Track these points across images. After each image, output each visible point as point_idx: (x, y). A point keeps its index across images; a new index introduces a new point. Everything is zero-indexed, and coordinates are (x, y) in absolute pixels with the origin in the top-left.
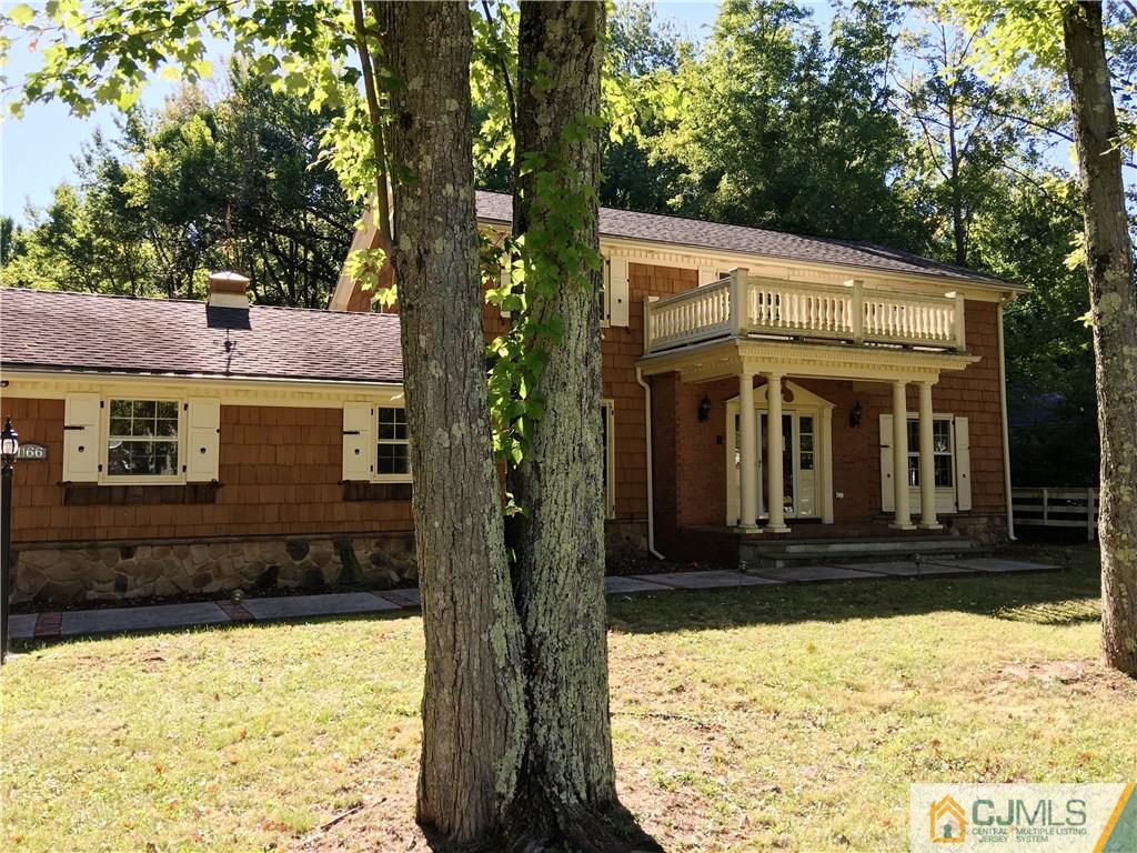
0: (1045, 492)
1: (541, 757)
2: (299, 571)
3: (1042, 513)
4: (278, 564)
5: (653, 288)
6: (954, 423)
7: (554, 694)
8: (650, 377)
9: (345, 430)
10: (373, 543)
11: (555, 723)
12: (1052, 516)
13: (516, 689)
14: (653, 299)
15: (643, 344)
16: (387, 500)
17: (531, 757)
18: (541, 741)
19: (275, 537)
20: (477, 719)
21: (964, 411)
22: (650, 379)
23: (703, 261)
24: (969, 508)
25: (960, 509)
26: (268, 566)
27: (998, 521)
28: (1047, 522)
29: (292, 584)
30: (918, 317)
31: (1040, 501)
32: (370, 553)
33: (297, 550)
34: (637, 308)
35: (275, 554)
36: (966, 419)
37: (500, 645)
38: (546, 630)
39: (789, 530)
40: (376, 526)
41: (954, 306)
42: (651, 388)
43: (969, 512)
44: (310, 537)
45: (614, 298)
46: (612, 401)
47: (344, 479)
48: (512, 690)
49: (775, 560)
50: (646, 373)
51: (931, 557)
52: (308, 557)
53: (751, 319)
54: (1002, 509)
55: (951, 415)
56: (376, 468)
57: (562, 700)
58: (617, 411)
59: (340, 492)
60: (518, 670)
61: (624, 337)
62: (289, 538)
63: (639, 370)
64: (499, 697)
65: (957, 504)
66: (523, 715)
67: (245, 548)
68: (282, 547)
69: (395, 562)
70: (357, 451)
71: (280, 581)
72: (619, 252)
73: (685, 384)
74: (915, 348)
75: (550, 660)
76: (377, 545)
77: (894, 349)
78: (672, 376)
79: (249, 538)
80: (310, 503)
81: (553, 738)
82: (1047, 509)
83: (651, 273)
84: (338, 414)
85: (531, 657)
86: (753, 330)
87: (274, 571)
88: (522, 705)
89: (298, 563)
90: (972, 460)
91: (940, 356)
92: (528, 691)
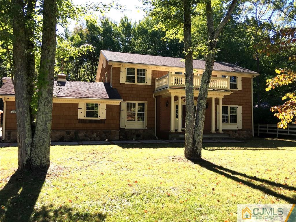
0: (268, 125)
1: (31, 158)
2: (69, 137)
3: (267, 130)
4: (64, 136)
5: (158, 76)
6: (238, 107)
7: (35, 150)
8: (156, 96)
9: (79, 108)
10: (85, 132)
11: (34, 154)
12: (269, 131)
13: (29, 149)
14: (157, 78)
15: (155, 89)
16: (88, 123)
17: (29, 158)
18: (31, 156)
19: (64, 130)
20: (22, 152)
21: (241, 105)
22: (156, 97)
23: (171, 69)
24: (241, 128)
25: (239, 128)
26: (62, 136)
27: (250, 132)
28: (268, 133)
29: (67, 140)
30: (219, 83)
31: (266, 127)
32: (84, 134)
33: (68, 133)
34: (153, 80)
35: (63, 133)
36: (241, 107)
37: (27, 142)
38: (35, 140)
39: (182, 132)
40: (85, 128)
41: (227, 80)
42: (157, 99)
43: (241, 129)
44: (71, 130)
45: (148, 78)
46: (147, 102)
47: (78, 118)
48: (28, 149)
49: (174, 138)
50: (155, 95)
51: (215, 139)
52: (70, 135)
53: (172, 84)
54: (251, 129)
55: (237, 106)
56: (85, 116)
57: (36, 150)
58: (148, 104)
59: (78, 121)
60: (29, 146)
61: (150, 87)
62: (66, 130)
63: (154, 95)
64: (26, 149)
65: (238, 127)
66: (30, 152)
67: (57, 132)
68: (65, 132)
69: (89, 136)
70: (81, 113)
71: (64, 139)
72: (149, 68)
73: (163, 98)
74: (216, 90)
75: (35, 145)
76: (86, 132)
77: (211, 90)
78: (160, 96)
79: (58, 130)
80: (71, 123)
81: (33, 156)
82: (268, 129)
83: (157, 72)
84: (77, 105)
85: (32, 144)
86: (173, 86)
87: (63, 137)
88: (29, 151)
89: (68, 136)
90: (242, 116)
91: (224, 92)
92: (31, 149)
